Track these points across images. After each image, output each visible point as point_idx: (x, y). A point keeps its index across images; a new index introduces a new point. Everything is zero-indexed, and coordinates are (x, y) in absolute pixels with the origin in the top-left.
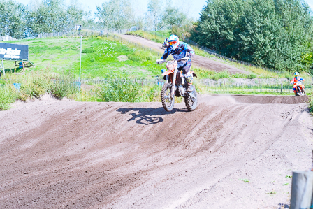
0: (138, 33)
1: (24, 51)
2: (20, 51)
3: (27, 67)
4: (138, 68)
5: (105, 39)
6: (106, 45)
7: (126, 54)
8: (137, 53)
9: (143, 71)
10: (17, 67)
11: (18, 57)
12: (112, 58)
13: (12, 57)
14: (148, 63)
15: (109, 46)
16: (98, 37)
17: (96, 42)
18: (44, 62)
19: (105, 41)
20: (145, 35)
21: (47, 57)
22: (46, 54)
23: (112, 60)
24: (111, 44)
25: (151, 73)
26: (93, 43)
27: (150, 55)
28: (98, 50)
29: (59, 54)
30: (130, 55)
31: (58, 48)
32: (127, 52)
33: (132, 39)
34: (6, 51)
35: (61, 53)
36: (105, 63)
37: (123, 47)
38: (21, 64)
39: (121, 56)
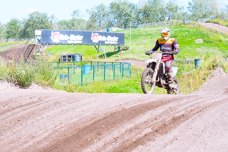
0: (216, 20)
1: (121, 38)
2: (118, 38)
3: (124, 50)
4: (211, 48)
5: (186, 26)
6: (187, 31)
7: (203, 38)
8: (211, 37)
9: (215, 51)
10: (116, 50)
11: (117, 43)
12: (191, 41)
13: (112, 43)
14: (220, 44)
15: (189, 32)
16: (182, 25)
17: (179, 29)
18: (138, 46)
19: (186, 28)
20: (220, 22)
21: (141, 42)
22: (140, 40)
23: (190, 43)
24: (191, 30)
25: (221, 52)
26: (177, 30)
27: (222, 38)
28: (180, 35)
29: (150, 39)
30: (206, 39)
31: (149, 35)
32: (203, 36)
33: (210, 25)
34: (106, 39)
35: (151, 38)
36: (184, 45)
37: (200, 32)
38: (119, 48)
39: (198, 40)
